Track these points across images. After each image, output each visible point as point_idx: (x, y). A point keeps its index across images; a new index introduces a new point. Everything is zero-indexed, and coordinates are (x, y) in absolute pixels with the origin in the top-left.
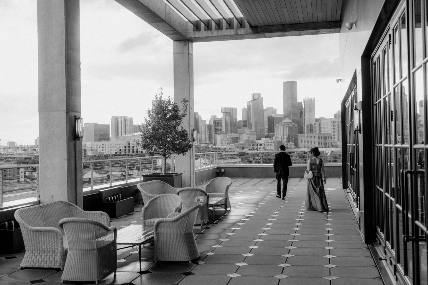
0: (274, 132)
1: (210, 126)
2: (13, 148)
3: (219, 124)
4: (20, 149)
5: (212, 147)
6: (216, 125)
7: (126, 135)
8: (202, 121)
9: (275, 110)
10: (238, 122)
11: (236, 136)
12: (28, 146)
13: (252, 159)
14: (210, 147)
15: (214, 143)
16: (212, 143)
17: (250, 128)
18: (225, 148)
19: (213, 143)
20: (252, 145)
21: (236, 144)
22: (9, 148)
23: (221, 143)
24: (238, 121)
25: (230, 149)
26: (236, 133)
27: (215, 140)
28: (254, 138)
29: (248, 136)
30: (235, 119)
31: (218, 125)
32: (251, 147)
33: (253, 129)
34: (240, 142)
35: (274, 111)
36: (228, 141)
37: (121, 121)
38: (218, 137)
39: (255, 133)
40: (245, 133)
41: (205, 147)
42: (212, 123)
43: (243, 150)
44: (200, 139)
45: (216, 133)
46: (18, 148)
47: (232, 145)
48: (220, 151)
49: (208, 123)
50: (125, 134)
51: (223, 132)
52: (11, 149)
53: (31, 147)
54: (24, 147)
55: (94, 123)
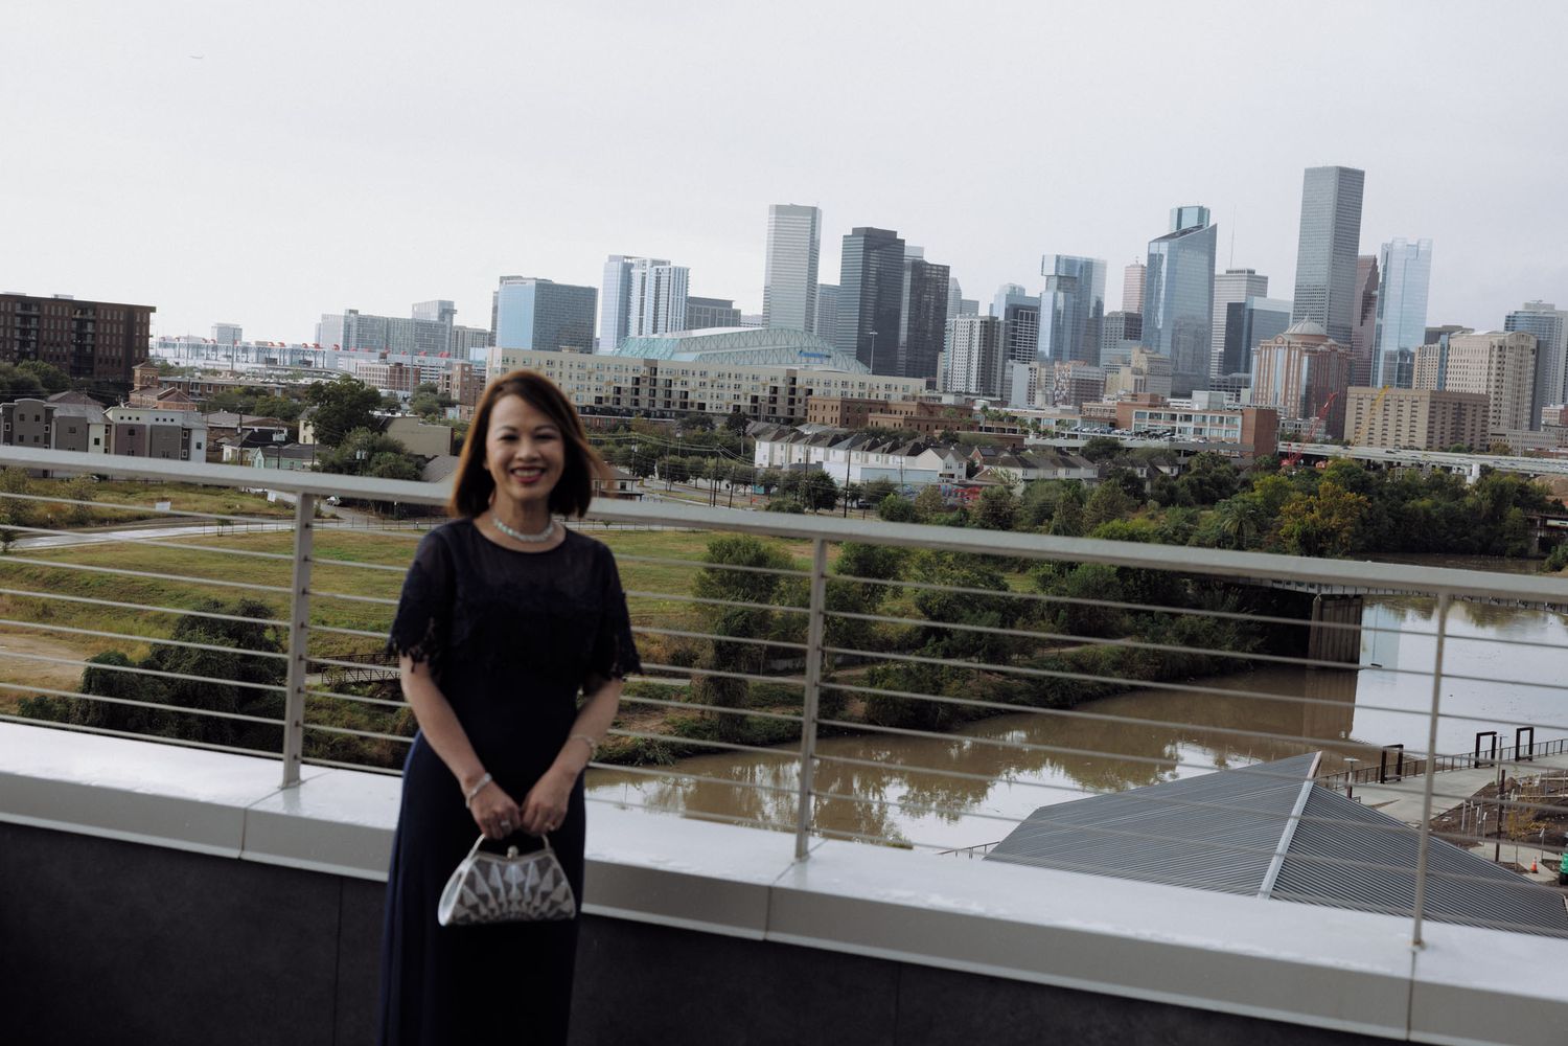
0: (1247, 370)
1: (989, 325)
2: (227, 348)
3: (1027, 319)
4: (252, 356)
5: (984, 409)
6: (1015, 324)
7: (656, 336)
8: (961, 301)
9: (1264, 280)
10: (1107, 318)
11: (1093, 373)
12: (282, 344)
13: (1145, 475)
14: (977, 408)
15: (1002, 396)
16: (994, 396)
17: (1153, 345)
18: (1039, 420)
19: (998, 393)
20: (1151, 416)
21: (1086, 405)
22: (215, 348)
23: (1031, 398)
24: (1105, 313)
25: (1057, 423)
26: (1094, 360)
27: (1007, 384)
28: (1164, 386)
29: (1142, 377)
30: (1094, 305)
31: (1022, 326)
32: (1146, 424)
33: (1165, 351)
34: (1106, 401)
35: (1260, 284)
36: (1057, 392)
37: (644, 279)
38: (1019, 374)
39: (1170, 369)
40: (1128, 364)
41: (956, 407)
42: (1001, 315)
43: (1109, 432)
44: (946, 373)
45: (1013, 357)
46: (245, 350)
47: (1070, 411)
48: (1018, 428)
49: (984, 312)
50: (655, 331)
51: (1043, 353)
52: (222, 353)
53: (294, 352)
54: (270, 350)
55: (535, 279)
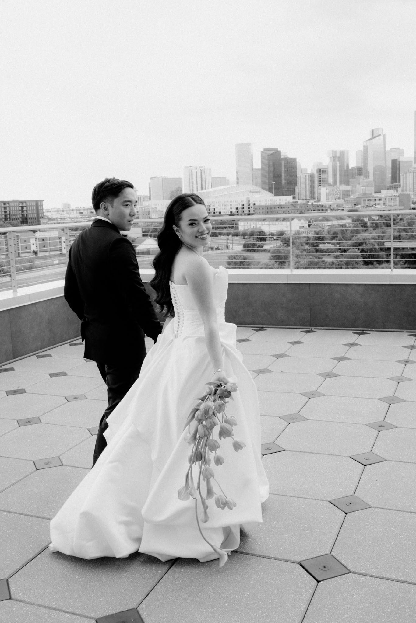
0: (399, 181)
1: (312, 176)
2: (67, 211)
3: (324, 172)
4: (75, 212)
5: (312, 204)
6: (320, 174)
7: (202, 191)
8: (302, 169)
9: (403, 151)
10: (351, 169)
11: (348, 188)
12: (84, 207)
13: (367, 220)
14: (310, 204)
15: (318, 199)
16: (315, 199)
17: (367, 176)
18: (331, 205)
19: (316, 198)
20: (368, 200)
21: (346, 199)
22: (63, 211)
23: (327, 199)
24: (350, 168)
25: (337, 206)
26: (348, 184)
27: (319, 195)
28: (371, 190)
29: (364, 188)
30: (345, 165)
31: (323, 175)
32: (367, 203)
33: (371, 178)
34: (352, 197)
35: (401, 152)
36: (336, 196)
37: (197, 173)
38: (323, 191)
39: (373, 184)
40: (359, 184)
41: (304, 204)
42: (315, 172)
43: (354, 207)
44: (298, 193)
45: (320, 186)
46: (72, 210)
47: (341, 201)
48: (324, 209)
49: (309, 171)
50: (202, 189)
51: (330, 183)
52: (65, 212)
53: (88, 209)
54: (80, 210)
55: (162, 177)
